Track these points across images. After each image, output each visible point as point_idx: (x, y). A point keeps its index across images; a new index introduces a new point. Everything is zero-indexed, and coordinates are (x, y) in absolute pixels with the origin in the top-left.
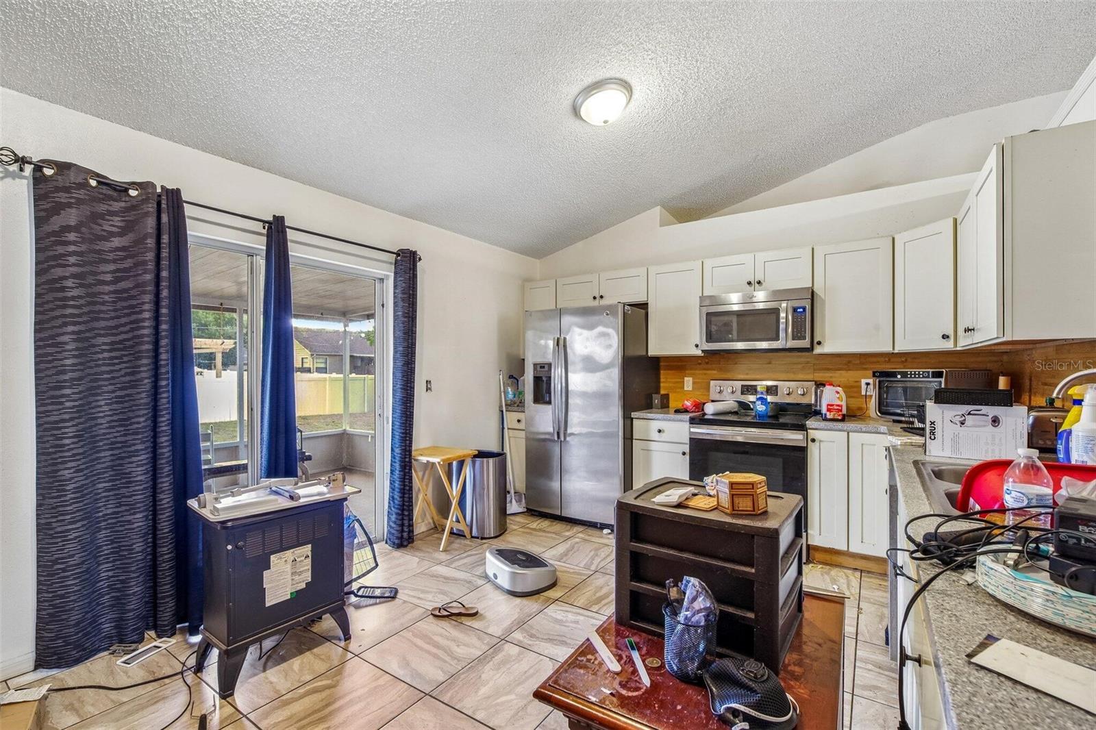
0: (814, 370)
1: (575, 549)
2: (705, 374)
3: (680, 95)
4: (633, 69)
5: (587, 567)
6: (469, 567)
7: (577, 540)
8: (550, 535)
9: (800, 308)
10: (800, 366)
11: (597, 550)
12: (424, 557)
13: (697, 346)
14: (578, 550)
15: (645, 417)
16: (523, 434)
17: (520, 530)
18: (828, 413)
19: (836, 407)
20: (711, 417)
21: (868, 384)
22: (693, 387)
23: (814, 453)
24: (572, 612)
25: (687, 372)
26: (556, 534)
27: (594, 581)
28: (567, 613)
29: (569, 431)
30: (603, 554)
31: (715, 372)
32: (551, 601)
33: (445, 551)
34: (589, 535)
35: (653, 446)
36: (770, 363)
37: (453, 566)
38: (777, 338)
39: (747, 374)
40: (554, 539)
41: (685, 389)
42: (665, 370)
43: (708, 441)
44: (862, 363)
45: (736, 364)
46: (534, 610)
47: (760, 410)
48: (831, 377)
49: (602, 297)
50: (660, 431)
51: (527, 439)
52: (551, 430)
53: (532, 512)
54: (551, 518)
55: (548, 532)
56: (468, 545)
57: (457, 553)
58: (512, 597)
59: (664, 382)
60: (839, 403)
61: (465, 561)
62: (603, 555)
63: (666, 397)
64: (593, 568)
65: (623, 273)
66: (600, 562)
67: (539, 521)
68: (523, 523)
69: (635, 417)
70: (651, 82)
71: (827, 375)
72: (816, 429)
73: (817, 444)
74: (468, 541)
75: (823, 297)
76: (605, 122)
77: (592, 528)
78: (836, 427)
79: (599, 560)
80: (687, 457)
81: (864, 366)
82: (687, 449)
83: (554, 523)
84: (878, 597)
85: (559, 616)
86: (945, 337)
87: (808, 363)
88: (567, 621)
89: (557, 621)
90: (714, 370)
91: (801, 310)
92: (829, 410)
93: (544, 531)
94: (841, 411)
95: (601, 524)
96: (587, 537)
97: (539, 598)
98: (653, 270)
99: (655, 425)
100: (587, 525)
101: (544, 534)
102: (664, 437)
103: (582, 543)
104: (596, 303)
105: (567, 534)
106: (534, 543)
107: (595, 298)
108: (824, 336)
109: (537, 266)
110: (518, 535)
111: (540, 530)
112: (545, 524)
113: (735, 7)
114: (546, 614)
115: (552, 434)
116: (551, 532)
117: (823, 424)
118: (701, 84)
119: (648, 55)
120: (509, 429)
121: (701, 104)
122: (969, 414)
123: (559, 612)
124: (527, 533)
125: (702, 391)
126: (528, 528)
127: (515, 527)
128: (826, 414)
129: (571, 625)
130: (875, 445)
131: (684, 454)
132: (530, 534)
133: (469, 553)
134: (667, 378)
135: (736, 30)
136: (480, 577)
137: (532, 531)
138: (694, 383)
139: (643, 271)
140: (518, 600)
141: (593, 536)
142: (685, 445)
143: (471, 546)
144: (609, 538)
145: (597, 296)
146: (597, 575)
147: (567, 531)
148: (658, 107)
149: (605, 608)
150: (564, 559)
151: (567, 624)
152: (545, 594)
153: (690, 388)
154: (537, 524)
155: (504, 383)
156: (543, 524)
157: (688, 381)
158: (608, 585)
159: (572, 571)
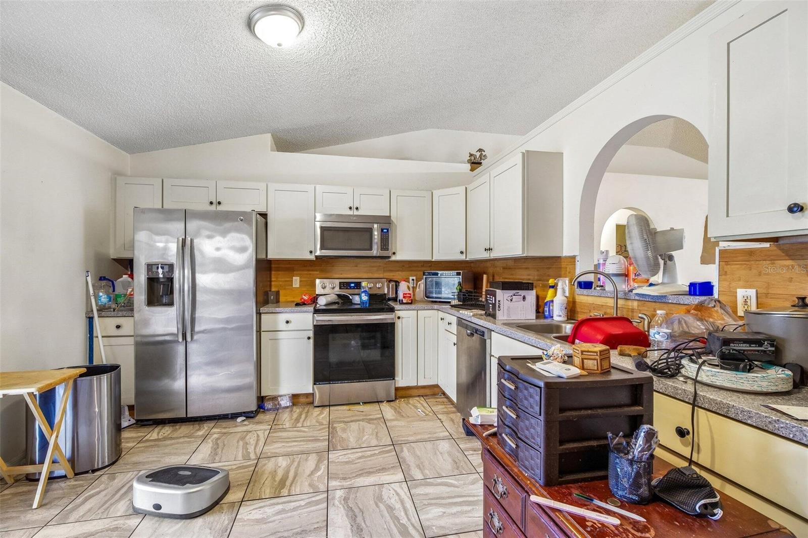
0: (384, 271)
1: (221, 445)
2: (310, 274)
3: (332, 50)
4: (313, 11)
5: (246, 457)
6: (100, 511)
7: (216, 436)
8: (182, 440)
9: (385, 229)
10: (375, 269)
11: (243, 438)
12: (7, 527)
13: (311, 252)
14: (224, 445)
15: (274, 311)
16: (131, 341)
17: (138, 445)
18: (404, 299)
19: (408, 295)
20: (324, 308)
21: (413, 280)
22: (300, 285)
23: (399, 326)
24: (267, 506)
25: (295, 272)
26: (188, 437)
27: (264, 468)
28: (262, 509)
29: (197, 329)
30: (251, 440)
31: (318, 272)
32: (237, 505)
33: (41, 506)
34: (225, 428)
35: (281, 335)
36: (356, 266)
37: (72, 519)
38: (371, 249)
39: (341, 274)
40: (189, 442)
41: (294, 286)
42: (275, 271)
43: (329, 326)
44: (410, 267)
45: (333, 266)
46: (226, 522)
47: (364, 299)
48: (393, 276)
49: (219, 203)
50: (287, 322)
51: (138, 345)
52: (175, 330)
53: (141, 423)
54: (169, 423)
55: (178, 438)
56: (75, 487)
57: (66, 501)
58: (189, 521)
59: (275, 281)
60: (409, 292)
61: (88, 506)
62: (253, 442)
63: (278, 293)
64: (253, 456)
65: (241, 184)
66: (255, 449)
67: (156, 430)
68: (139, 437)
69: (264, 312)
70: (320, 29)
71: (392, 274)
72: (399, 310)
73: (401, 319)
74: (72, 480)
75: (396, 223)
76: (279, 45)
77: (224, 420)
78: (411, 308)
79: (253, 447)
80: (312, 341)
81: (411, 269)
82: (311, 334)
83: (177, 427)
84: (442, 409)
85: (256, 515)
86: (462, 253)
87: (380, 266)
88: (268, 517)
89: (258, 521)
90: (317, 271)
91: (386, 231)
92: (404, 297)
93: (171, 438)
94: (410, 297)
95: (232, 414)
96: (224, 431)
97: (222, 508)
98: (272, 186)
99: (283, 317)
100: (215, 419)
101: (173, 441)
102: (290, 326)
103: (224, 437)
104: (213, 208)
105: (200, 433)
106: (170, 454)
107: (211, 203)
108: (396, 249)
109: (127, 161)
110: (142, 452)
111: (165, 439)
112: (167, 430)
113: (395, 6)
114: (242, 520)
115: (177, 335)
116: (181, 437)
117: (404, 307)
118: (348, 49)
119: (330, 6)
120: (103, 337)
121: (340, 64)
122: (514, 295)
123: (253, 512)
124: (152, 446)
125: (307, 287)
126: (148, 441)
127: (131, 445)
128: (402, 300)
129: (275, 518)
130: (430, 317)
131: (309, 338)
132: (158, 446)
133: (87, 494)
134: (277, 278)
135: (387, 22)
136: (127, 516)
137: (157, 443)
138: (300, 281)
139: (262, 186)
140: (199, 521)
141: (229, 428)
142: (310, 331)
143: (82, 486)
144: (245, 425)
145: (214, 201)
146: (262, 462)
147: (198, 430)
148: (313, 52)
149: (293, 488)
150: (217, 458)
151: (270, 520)
152: (225, 500)
153: (298, 286)
154: (155, 434)
155: (93, 286)
156: (163, 431)
157: (296, 280)
158: (280, 467)
159: (234, 467)
